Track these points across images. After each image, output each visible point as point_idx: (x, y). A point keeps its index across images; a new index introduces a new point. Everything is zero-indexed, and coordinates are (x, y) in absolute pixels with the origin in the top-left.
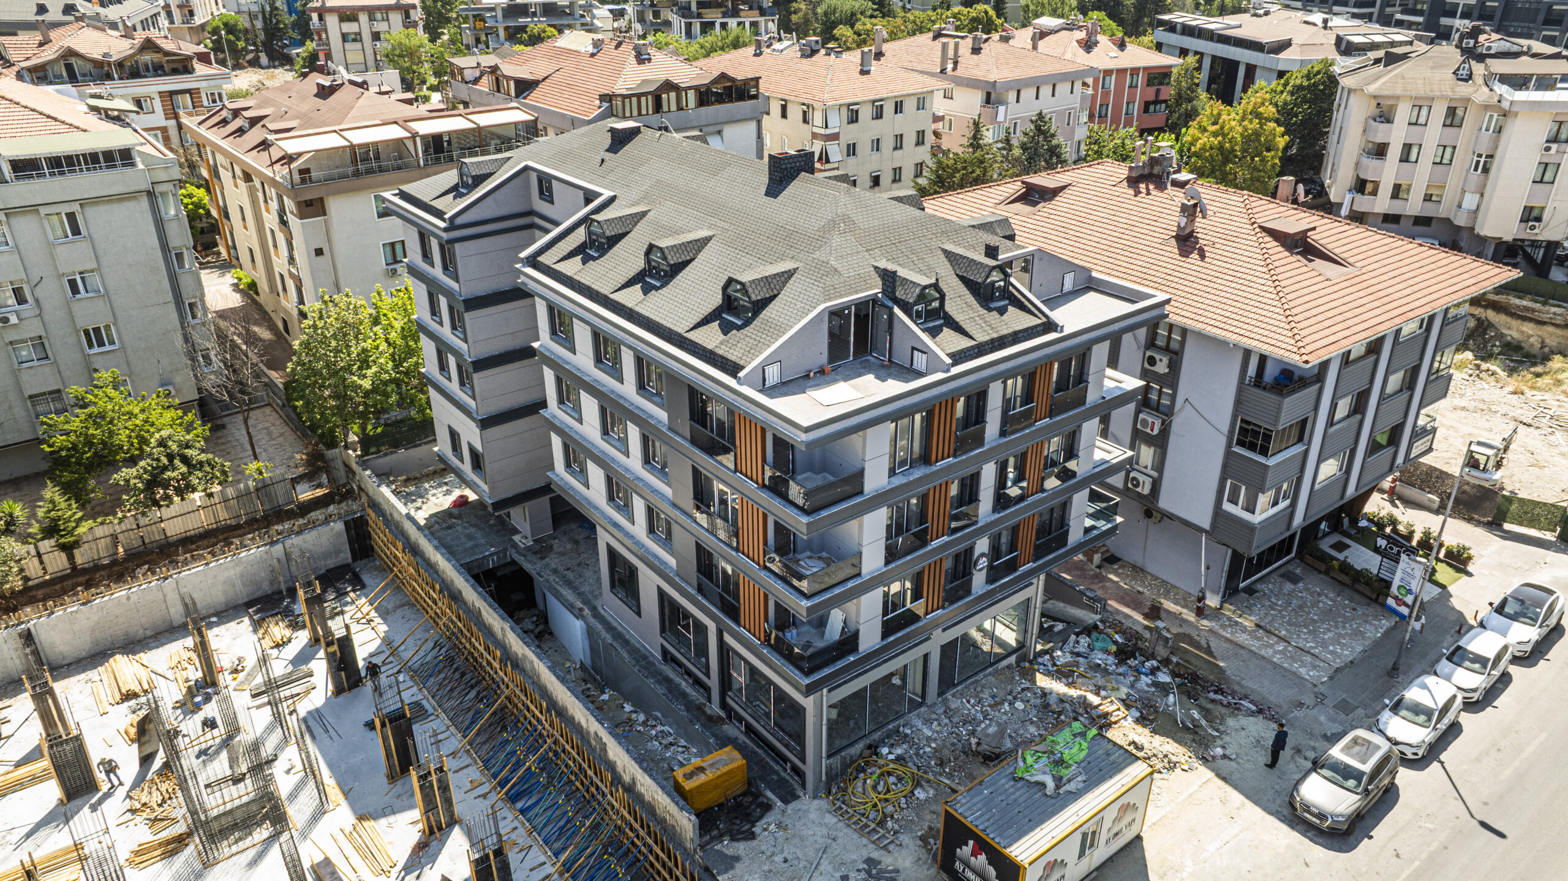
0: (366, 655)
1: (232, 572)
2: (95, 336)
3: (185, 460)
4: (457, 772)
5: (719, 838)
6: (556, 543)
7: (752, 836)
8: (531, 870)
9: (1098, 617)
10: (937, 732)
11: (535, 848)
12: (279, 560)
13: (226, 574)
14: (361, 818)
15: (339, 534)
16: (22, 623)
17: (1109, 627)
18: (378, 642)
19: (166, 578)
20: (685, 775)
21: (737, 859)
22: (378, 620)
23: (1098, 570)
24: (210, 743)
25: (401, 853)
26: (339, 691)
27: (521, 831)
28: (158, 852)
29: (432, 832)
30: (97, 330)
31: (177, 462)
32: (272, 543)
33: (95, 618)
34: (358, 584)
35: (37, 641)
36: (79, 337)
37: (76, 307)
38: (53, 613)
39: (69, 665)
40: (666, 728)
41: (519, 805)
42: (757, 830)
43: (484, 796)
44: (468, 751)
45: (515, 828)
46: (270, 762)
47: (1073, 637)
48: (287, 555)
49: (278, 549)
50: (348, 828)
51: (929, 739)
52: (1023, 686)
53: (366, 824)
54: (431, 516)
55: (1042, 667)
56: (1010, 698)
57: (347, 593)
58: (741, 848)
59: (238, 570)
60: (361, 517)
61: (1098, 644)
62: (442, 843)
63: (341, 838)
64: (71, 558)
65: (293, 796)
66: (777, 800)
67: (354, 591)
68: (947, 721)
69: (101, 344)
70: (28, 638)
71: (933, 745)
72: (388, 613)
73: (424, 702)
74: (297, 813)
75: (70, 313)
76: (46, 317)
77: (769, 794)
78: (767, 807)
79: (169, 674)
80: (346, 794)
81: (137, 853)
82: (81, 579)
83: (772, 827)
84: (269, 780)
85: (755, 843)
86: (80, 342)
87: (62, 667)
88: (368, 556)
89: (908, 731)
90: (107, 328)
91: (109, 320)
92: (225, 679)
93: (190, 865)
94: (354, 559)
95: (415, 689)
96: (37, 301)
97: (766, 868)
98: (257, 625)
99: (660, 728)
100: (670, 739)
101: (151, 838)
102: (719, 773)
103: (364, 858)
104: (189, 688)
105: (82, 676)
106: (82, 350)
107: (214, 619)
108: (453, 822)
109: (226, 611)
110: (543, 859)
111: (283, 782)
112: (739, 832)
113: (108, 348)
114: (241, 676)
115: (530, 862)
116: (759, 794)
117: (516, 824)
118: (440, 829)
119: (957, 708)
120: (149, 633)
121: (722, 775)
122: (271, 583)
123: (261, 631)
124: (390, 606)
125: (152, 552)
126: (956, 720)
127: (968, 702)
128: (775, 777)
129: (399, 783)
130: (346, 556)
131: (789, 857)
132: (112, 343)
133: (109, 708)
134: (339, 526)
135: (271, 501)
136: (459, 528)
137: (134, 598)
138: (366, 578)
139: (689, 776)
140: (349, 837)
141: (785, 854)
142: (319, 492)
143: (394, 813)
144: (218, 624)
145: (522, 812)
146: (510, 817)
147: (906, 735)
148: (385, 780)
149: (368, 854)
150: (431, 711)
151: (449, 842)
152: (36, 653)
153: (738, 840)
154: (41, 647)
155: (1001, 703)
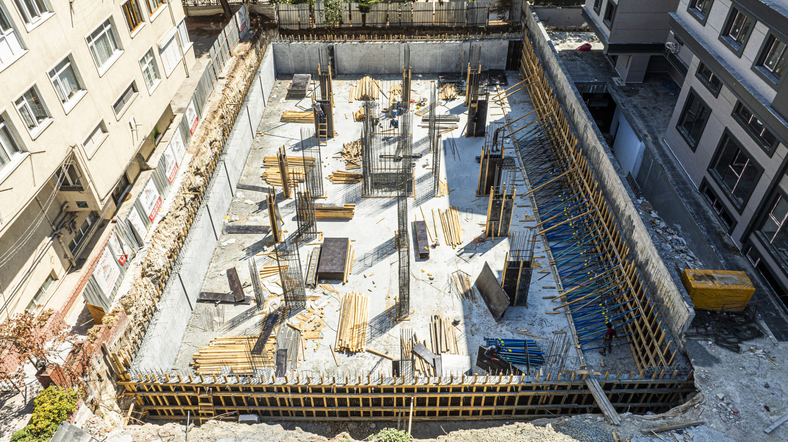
0: (492, 120)
1: (438, 51)
4: (520, 207)
5: (706, 336)
6: (641, 90)
7: (738, 350)
8: (544, 288)
11: (552, 275)
12: (465, 53)
13: (435, 51)
14: (453, 207)
15: (504, 49)
16: (331, 42)
18: (503, 116)
19: (404, 42)
21: (718, 361)
22: (508, 105)
24: (392, 135)
25: (467, 239)
26: (469, 134)
27: (547, 260)
28: (344, 179)
29: (490, 235)
33: (364, 52)
34: (504, 83)
35: (335, 54)
38: (345, 42)
39: (346, 74)
41: (552, 244)
42: (744, 346)
43: (531, 228)
44: (531, 198)
45: (544, 257)
46: (416, 157)
48: (471, 50)
50: (443, 211)
53: (454, 212)
54: (563, 51)
57: (495, 85)
58: (723, 353)
59: (442, 50)
60: (520, 41)
62: (494, 244)
63: (437, 214)
64: (364, 17)
65: (421, 180)
66: (770, 332)
67: (500, 85)
70: (331, 51)
72: (515, 103)
73: (516, 160)
74: (420, 190)
77: (764, 325)
78: (759, 334)
79: (388, 95)
80: (450, 192)
81: (335, 175)
83: (759, 352)
84: (412, 166)
85: (737, 356)
87: (343, 74)
88: (515, 69)
92: (413, 107)
93: (356, 193)
94: (507, 68)
95: (514, 150)
97: (744, 382)
98: (441, 85)
100: (682, 248)
101: (344, 170)
102: (726, 287)
103: (445, 231)
105: (349, 81)
107: (420, 76)
108: (505, 235)
109: (428, 74)
110: (554, 284)
111: (418, 171)
112: (724, 340)
114: (422, 108)
115: (543, 283)
116: (754, 320)
117: (545, 254)
118: (496, 235)
120: (387, 72)
121: (729, 290)
122: (457, 66)
123: (441, 89)
124: (517, 100)
125: (403, 28)
128: (774, 315)
129: (482, 198)
130: (503, 65)
131: (772, 385)
133: (354, 101)
134: (506, 43)
135: (473, 19)
136: (578, 63)
137: (385, 47)
138: (509, 80)
140: (441, 216)
141: (768, 380)
142: (501, 23)
143: (472, 212)
144: (421, 79)
145: (552, 249)
146: (543, 248)
148: (475, 193)
149: (448, 230)
150: (518, 165)
151: (498, 246)
152: (332, 61)
153: (722, 346)
154: (335, 59)
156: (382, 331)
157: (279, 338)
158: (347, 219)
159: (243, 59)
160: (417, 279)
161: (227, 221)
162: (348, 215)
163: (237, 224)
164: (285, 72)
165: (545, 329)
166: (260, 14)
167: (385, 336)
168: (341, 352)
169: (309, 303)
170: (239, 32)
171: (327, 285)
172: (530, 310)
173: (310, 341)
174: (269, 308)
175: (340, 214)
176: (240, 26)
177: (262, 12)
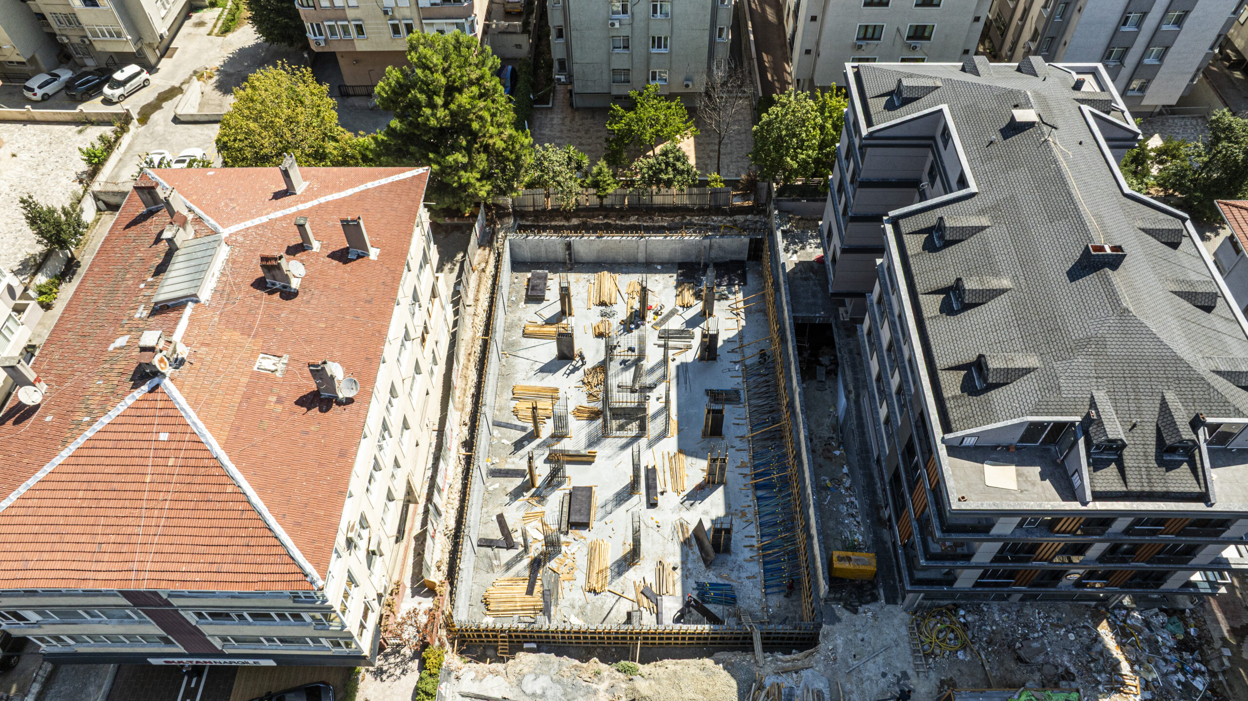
0: (726, 338)
1: (678, 245)
2: (658, 42)
4: (738, 450)
5: (837, 600)
7: (855, 611)
8: (746, 537)
9: (1192, 606)
10: (1003, 621)
11: (754, 525)
12: (705, 247)
13: (674, 245)
14: (681, 451)
15: (745, 244)
16: (568, 237)
17: (1194, 619)
18: (736, 332)
19: (642, 237)
20: (838, 557)
21: (839, 620)
22: (743, 315)
25: (689, 485)
26: (701, 358)
27: (752, 510)
28: (586, 414)
29: (709, 482)
30: (660, 38)
32: (706, 237)
33: (601, 246)
34: (743, 281)
35: (572, 248)
36: (648, 40)
37: (652, 23)
38: (583, 236)
39: (583, 263)
40: (856, 502)
41: (760, 493)
42: (861, 609)
43: (745, 476)
44: (749, 441)
45: (750, 506)
46: (651, 388)
47: (1156, 610)
48: (711, 246)
49: (707, 241)
50: (672, 454)
51: (994, 622)
52: (1086, 624)
53: (682, 456)
54: (801, 263)
55: (1113, 617)
56: (1070, 627)
57: (734, 285)
58: (845, 615)
59: (681, 245)
60: (762, 242)
61: (1171, 627)
62: (712, 491)
63: (666, 457)
64: (601, 201)
65: (655, 416)
66: (883, 597)
67: (739, 285)
68: (1015, 617)
69: (659, 47)
70: (569, 246)
71: (994, 628)
72: (750, 313)
73: (742, 392)
74: (654, 428)
75: (648, 25)
76: (635, 25)
77: (882, 592)
78: (875, 599)
79: (626, 296)
80: (680, 431)
81: (579, 409)
82: (603, 213)
83: (870, 614)
84: (647, 398)
85: (855, 616)
86: (648, 44)
87: (580, 263)
88: (757, 260)
89: (985, 609)
90: (666, 39)
91: (668, 34)
92: (650, 316)
93: (597, 431)
94: (749, 258)
95: (741, 379)
96: (633, 14)
97: (850, 637)
98: (679, 284)
99: (853, 499)
100: (854, 511)
101: (585, 404)
102: (857, 567)
103: (672, 477)
104: (631, 313)
106: (648, 48)
107: (659, 267)
108: (720, 484)
109: (668, 263)
110: (754, 534)
111: (653, 406)
112: (851, 605)
113: (662, 50)
114: (660, 317)
115: (746, 532)
116: (875, 587)
117: (751, 503)
118: (713, 483)
119: (1028, 615)
120: (625, 261)
122: (697, 257)
123: (680, 289)
124: (753, 308)
126: (1021, 620)
127: (1039, 613)
128: (892, 583)
129: (707, 440)
130: (745, 256)
131: (866, 639)
132: (665, 47)
133: (592, 307)
135: (716, 201)
136: (811, 283)
137: (624, 243)
138: (749, 277)
139: (840, 559)
140: (670, 459)
141: (865, 636)
142: (746, 204)
143: (696, 457)
144: (660, 272)
145: (759, 498)
146: (751, 498)
147: (983, 611)
148: (701, 433)
149: (675, 474)
150: (743, 401)
151: (715, 493)
152: (570, 254)
153: (847, 609)
154: (573, 253)
155: (1061, 627)
156: (620, 574)
157: (544, 580)
158: (590, 463)
159: (485, 272)
160: (647, 527)
161: (489, 464)
162: (590, 459)
163: (499, 467)
164: (520, 260)
165: (741, 575)
167: (622, 578)
168: (590, 591)
169: (564, 548)
170: (479, 240)
171: (577, 531)
172: (733, 557)
173: (566, 582)
174: (533, 553)
175: (584, 459)
176: (478, 234)
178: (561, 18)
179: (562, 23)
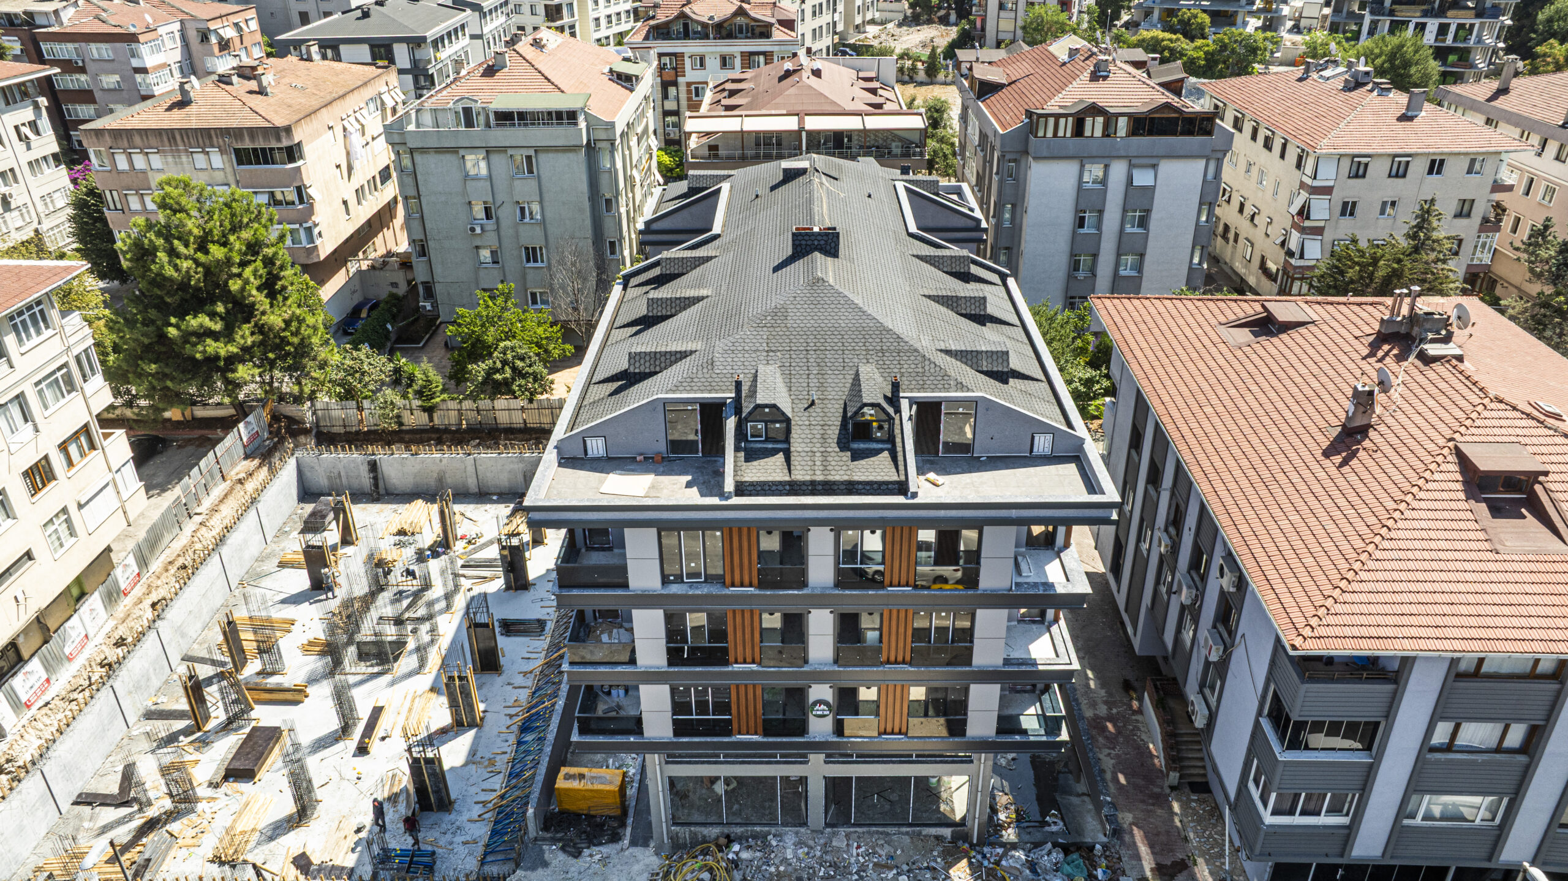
1: (516, 466)
2: (532, 254)
3: (514, 369)
4: (516, 688)
5: (555, 841)
7: (577, 855)
8: (483, 790)
9: (1105, 840)
10: (799, 859)
11: (500, 776)
13: (512, 466)
14: (433, 689)
16: (373, 454)
17: (1106, 857)
19: (469, 455)
21: (545, 865)
23: (1168, 791)
25: (427, 729)
26: (508, 587)
27: (505, 757)
28: (318, 649)
29: (456, 724)
30: (534, 249)
31: (507, 368)
33: (418, 467)
35: (379, 470)
36: (521, 251)
37: (521, 228)
39: (397, 495)
41: (522, 736)
42: (586, 852)
43: (513, 717)
44: (535, 676)
45: (504, 753)
47: (1049, 845)
50: (418, 693)
51: (785, 860)
52: (933, 864)
53: (431, 695)
55: (979, 857)
56: (905, 868)
58: (558, 858)
59: (521, 465)
61: (1067, 869)
62: (456, 736)
63: (409, 697)
64: (431, 419)
65: (411, 652)
66: (628, 838)
68: (818, 854)
69: (535, 261)
70: (373, 466)
71: (782, 868)
73: (548, 622)
74: (403, 665)
75: (517, 232)
76: (502, 233)
77: (628, 830)
78: (615, 839)
79: (436, 528)
80: (441, 667)
81: (310, 644)
82: (433, 436)
83: (597, 857)
84: (414, 631)
85: (572, 861)
86: (521, 256)
89: (774, 843)
90: (541, 249)
91: (543, 243)
93: (322, 669)
95: (552, 609)
96: (497, 219)
101: (323, 637)
105: (394, 506)
106: (522, 262)
107: (495, 497)
108: (471, 727)
110: (497, 787)
111: (418, 639)
112: (573, 846)
113: (539, 264)
114: (472, 547)
115: (486, 785)
117: (509, 750)
118: (459, 727)
119: (839, 849)
121: (591, 791)
123: (511, 518)
125: (483, 431)
126: (828, 858)
127: (858, 847)
132: (542, 261)
133: (385, 537)
137: (445, 461)
140: (414, 699)
144: (495, 502)
145: (520, 743)
146: (510, 742)
147: (768, 845)
149: (412, 716)
150: (545, 632)
151: (461, 737)
152: (376, 478)
153: (565, 851)
154: (380, 476)
155: (890, 868)
156: (271, 839)
157: (149, 847)
158: (296, 703)
159: (242, 483)
160: (342, 778)
161: (150, 703)
162: (298, 697)
163: (161, 707)
164: (316, 491)
165: (455, 840)
166: (286, 417)
167: (273, 843)
168: (213, 861)
169: (200, 807)
170: (245, 447)
171: (235, 785)
172: (452, 817)
173: (184, 850)
174: (152, 812)
175: (288, 696)
176: (245, 439)
177: (290, 414)
178: (420, 229)
179: (423, 237)
